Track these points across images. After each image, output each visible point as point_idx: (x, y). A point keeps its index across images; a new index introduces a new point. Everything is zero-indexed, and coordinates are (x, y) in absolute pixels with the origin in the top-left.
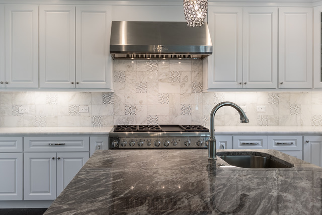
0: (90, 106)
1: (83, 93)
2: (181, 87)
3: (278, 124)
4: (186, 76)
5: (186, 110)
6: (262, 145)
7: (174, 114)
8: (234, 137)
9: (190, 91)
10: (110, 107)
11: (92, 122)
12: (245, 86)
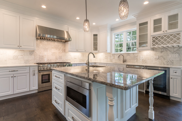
0: (23, 56)
1: (20, 50)
2: (59, 50)
3: (83, 61)
4: (60, 47)
5: (60, 58)
7: (57, 59)
9: (61, 52)
10: (33, 56)
11: (25, 62)
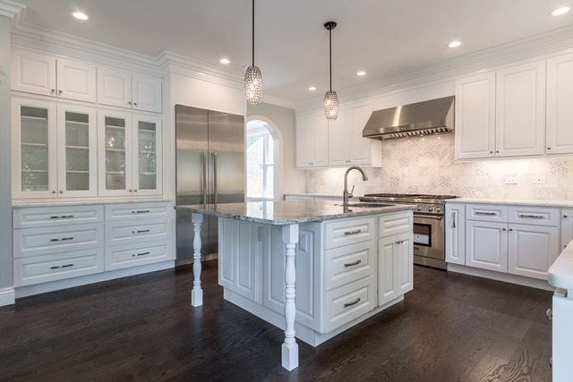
2: (440, 160)
4: (446, 150)
5: (445, 181)
6: (500, 216)
7: (433, 185)
8: (467, 206)
12: (497, 155)
